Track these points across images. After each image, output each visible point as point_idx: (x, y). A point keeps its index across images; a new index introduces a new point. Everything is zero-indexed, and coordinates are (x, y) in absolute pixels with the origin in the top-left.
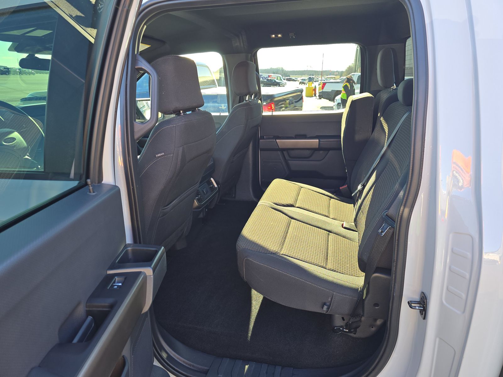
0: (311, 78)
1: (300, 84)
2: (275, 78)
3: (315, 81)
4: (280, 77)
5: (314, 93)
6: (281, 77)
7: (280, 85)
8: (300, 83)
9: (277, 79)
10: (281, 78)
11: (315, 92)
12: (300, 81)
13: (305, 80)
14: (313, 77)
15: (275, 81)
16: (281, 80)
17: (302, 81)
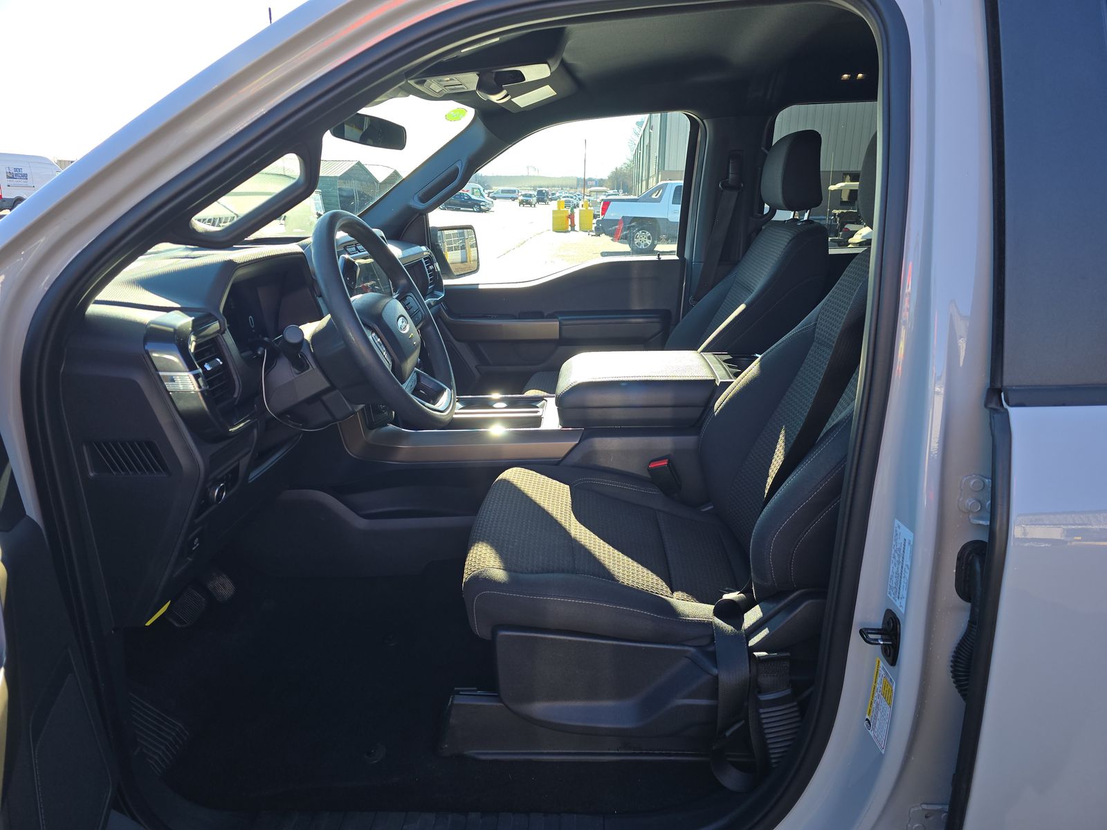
0: (544, 192)
1: (522, 205)
2: (468, 191)
3: (551, 200)
4: (479, 189)
5: (570, 223)
6: (482, 189)
7: (480, 206)
8: (521, 203)
9: (473, 194)
10: (482, 192)
11: (573, 222)
12: (521, 198)
13: (530, 196)
14: (547, 190)
15: (470, 199)
16: (482, 195)
17: (524, 198)
